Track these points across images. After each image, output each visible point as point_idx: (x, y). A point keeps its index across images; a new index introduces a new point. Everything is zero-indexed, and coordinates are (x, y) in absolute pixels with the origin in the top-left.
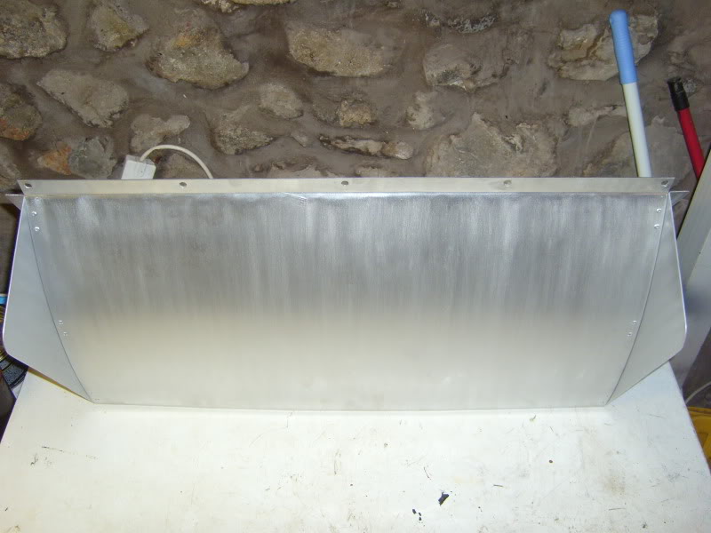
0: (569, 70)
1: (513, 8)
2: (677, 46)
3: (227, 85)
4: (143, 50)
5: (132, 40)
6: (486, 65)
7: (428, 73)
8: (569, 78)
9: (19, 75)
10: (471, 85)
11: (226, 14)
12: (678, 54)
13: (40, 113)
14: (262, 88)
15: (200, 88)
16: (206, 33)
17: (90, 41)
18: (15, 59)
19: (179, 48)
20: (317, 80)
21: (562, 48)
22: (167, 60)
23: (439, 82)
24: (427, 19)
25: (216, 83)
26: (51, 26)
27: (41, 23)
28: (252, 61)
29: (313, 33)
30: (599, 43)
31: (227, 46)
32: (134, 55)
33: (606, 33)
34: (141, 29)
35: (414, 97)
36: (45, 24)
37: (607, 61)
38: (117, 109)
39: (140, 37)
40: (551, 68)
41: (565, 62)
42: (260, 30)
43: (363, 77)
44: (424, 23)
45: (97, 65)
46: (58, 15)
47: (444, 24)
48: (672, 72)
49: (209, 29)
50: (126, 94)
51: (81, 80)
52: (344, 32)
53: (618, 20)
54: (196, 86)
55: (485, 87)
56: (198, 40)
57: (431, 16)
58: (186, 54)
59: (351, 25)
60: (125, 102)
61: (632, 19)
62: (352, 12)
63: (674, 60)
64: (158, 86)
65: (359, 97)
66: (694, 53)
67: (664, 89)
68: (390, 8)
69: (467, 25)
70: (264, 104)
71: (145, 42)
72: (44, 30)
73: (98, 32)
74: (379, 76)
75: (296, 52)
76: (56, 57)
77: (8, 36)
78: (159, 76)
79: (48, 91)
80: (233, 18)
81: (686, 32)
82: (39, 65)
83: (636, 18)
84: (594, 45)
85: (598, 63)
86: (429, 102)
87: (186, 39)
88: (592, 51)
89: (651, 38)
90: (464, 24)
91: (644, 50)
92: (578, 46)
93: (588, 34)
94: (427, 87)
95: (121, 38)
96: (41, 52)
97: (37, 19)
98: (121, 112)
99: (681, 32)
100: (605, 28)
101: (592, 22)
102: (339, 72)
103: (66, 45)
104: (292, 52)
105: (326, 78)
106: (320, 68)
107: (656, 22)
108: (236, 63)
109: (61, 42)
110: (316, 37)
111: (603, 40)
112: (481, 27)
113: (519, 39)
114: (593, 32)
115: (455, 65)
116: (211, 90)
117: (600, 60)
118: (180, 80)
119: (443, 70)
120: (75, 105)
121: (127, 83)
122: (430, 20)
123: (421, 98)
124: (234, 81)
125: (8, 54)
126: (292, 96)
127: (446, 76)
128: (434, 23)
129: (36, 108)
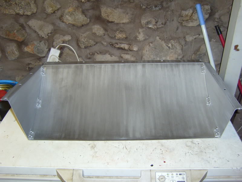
0: (184, 23)
1: (167, 3)
2: (217, 16)
3: (83, 26)
4: (59, 14)
5: (56, 11)
6: (159, 20)
7: (142, 22)
8: (185, 26)
9: (22, 20)
10: (155, 27)
11: (83, 2)
12: (217, 18)
13: (27, 33)
14: (93, 27)
15: (75, 26)
16: (77, 8)
17: (44, 10)
18: (21, 15)
19: (69, 12)
20: (109, 24)
21: (182, 16)
22: (65, 16)
23: (146, 25)
25: (79, 25)
26: (33, 6)
27: (30, 4)
28: (90, 18)
29: (108, 9)
30: (193, 15)
31: (83, 12)
32: (56, 15)
33: (195, 12)
34: (59, 6)
35: (138, 30)
36: (31, 5)
37: (196, 20)
38: (50, 32)
39: (58, 10)
40: (179, 22)
41: (183, 21)
42: (93, 9)
43: (123, 23)
44: (141, 8)
45: (45, 18)
46: (35, 3)
47: (147, 7)
48: (216, 24)
49: (78, 6)
50: (53, 27)
51: (40, 23)
52: (117, 9)
53: (198, 7)
54: (73, 25)
55: (160, 28)
56: (75, 9)
57: (143, 4)
58: (71, 14)
59: (119, 7)
60: (52, 30)
61: (203, 7)
62: (120, 3)
63: (216, 20)
64: (62, 25)
65: (122, 29)
66: (222, 18)
67: (214, 29)
68: (131, 2)
69: (153, 8)
70: (94, 31)
71: (60, 11)
72: (31, 6)
73: (46, 8)
74: (128, 23)
75: (104, 15)
76: (33, 15)
77: (20, 7)
78: (63, 22)
79: (30, 26)
80: (85, 4)
81: (219, 11)
82: (28, 17)
83: (203, 6)
84: (192, 15)
85: (193, 21)
86: (143, 31)
87: (72, 9)
88: (191, 17)
89: (209, 13)
90: (153, 7)
91: (207, 16)
92: (187, 16)
93: (189, 12)
94: (142, 27)
95: (53, 10)
96: (29, 13)
97: (29, 3)
98: (51, 33)
99: (217, 11)
100: (195, 10)
101: (191, 8)
102: (116, 21)
103: (36, 12)
104: (102, 15)
105: (112, 24)
106: (110, 20)
107: (209, 7)
108: (86, 18)
109: (35, 11)
110: (109, 10)
111: (194, 14)
112: (157, 9)
113: (169, 13)
114: (191, 11)
115: (150, 19)
116: (78, 27)
118: (69, 23)
119: (147, 21)
120: (37, 30)
121: (53, 24)
122: (142, 6)
123: (140, 30)
124: (85, 24)
125: (20, 13)
126: (102, 29)
127: (148, 23)
128: (144, 7)
129: (26, 31)
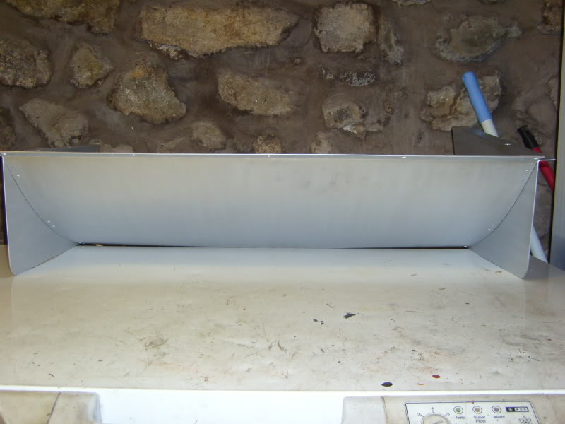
0: (437, 124)
1: (389, 72)
2: (519, 105)
3: (167, 122)
4: (105, 88)
5: (100, 80)
6: (371, 112)
7: (326, 112)
8: (439, 130)
9: (8, 100)
10: (362, 129)
11: (173, 60)
12: (521, 112)
13: (15, 134)
14: (194, 125)
15: (146, 121)
16: (156, 69)
17: (69, 74)
18: (8, 86)
19: (134, 79)
20: (238, 119)
21: (430, 106)
22: (123, 91)
23: (336, 121)
24: (324, 72)
25: (158, 118)
26: (41, 64)
27: (35, 60)
28: (188, 102)
29: (238, 78)
30: (458, 101)
31: (171, 84)
32: (98, 92)
33: (462, 95)
34: (108, 67)
35: (317, 135)
36: (38, 61)
37: (467, 114)
38: (77, 133)
39: (105, 78)
40: (424, 121)
41: (434, 118)
42: (197, 77)
43: (275, 116)
44: (321, 78)
45: (70, 99)
46: (49, 58)
47: (337, 78)
48: (519, 124)
49: (159, 67)
50: (86, 122)
51: (53, 108)
52: (261, 79)
53: (469, 79)
54: (142, 119)
55: (372, 132)
56: (150, 74)
57: (327, 70)
58: (139, 86)
59: (266, 74)
60: (84, 128)
61: (481, 82)
62: (267, 65)
63: (519, 116)
64: (113, 118)
65: (271, 132)
66: (534, 110)
67: (517, 140)
68: (296, 64)
69: (354, 78)
70: (195, 135)
71: (110, 80)
72: (36, 66)
73: (76, 69)
74: (288, 117)
75: (224, 92)
76: (40, 90)
77: (8, 65)
78: (115, 109)
79: (26, 114)
80: (177, 64)
81: (523, 93)
82: (25, 94)
83: (482, 80)
84: (455, 103)
85: (460, 116)
86: (328, 138)
87: (141, 71)
88: (454, 108)
89: (497, 95)
90: (352, 77)
91: (494, 104)
92: (442, 104)
93: (447, 95)
94: (327, 129)
95: (91, 78)
96: (29, 83)
97: (32, 56)
98: (80, 137)
99: (519, 93)
100: (462, 89)
101: (450, 84)
102: (257, 110)
103: (49, 82)
104: (220, 91)
105: (246, 117)
106: (241, 107)
107: (498, 80)
108: (176, 101)
109: (46, 77)
110: (239, 80)
111: (461, 99)
112: (365, 82)
113: (396, 94)
114: (452, 93)
115: (347, 105)
116: (154, 125)
117: (461, 114)
118: (131, 113)
119: (338, 108)
120: (44, 129)
121: (90, 114)
122: (326, 74)
123: (321, 136)
124: (173, 118)
125: (4, 79)
126: (218, 132)
127: (341, 115)
128: (329, 77)
129: (13, 129)
